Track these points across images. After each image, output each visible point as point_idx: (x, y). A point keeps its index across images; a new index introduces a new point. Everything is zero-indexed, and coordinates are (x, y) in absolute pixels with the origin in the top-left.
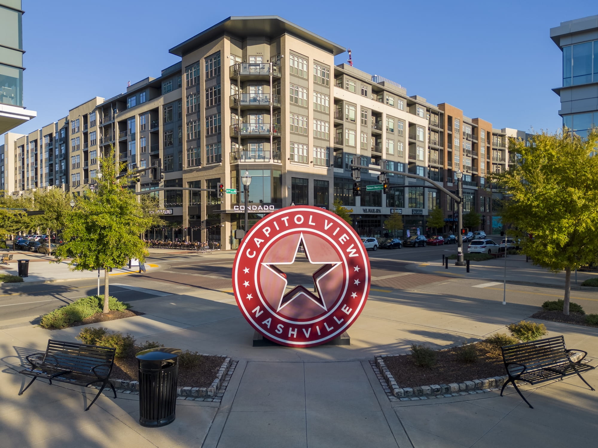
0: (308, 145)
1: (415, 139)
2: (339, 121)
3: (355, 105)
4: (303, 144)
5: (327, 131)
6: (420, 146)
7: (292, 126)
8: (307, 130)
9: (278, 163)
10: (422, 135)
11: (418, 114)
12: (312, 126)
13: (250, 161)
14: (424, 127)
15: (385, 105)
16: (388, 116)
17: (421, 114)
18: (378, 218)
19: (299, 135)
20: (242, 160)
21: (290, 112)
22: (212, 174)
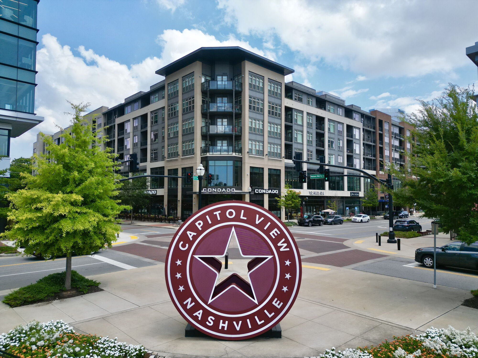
0: (264, 142)
1: (352, 137)
2: (289, 124)
3: (302, 112)
4: (259, 142)
5: (279, 132)
6: (356, 142)
7: (250, 128)
8: (263, 131)
9: (239, 155)
10: (357, 134)
11: (355, 119)
12: (267, 128)
13: (217, 154)
14: (359, 129)
15: (327, 112)
16: (330, 120)
17: (357, 119)
18: (322, 199)
19: (256, 134)
20: (211, 153)
21: (249, 117)
22: (187, 164)
